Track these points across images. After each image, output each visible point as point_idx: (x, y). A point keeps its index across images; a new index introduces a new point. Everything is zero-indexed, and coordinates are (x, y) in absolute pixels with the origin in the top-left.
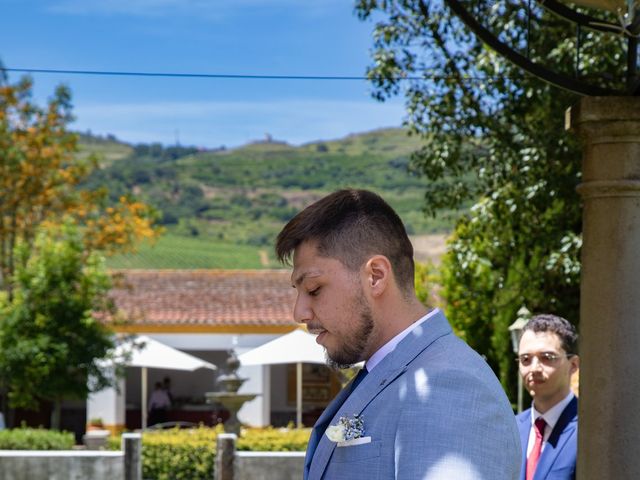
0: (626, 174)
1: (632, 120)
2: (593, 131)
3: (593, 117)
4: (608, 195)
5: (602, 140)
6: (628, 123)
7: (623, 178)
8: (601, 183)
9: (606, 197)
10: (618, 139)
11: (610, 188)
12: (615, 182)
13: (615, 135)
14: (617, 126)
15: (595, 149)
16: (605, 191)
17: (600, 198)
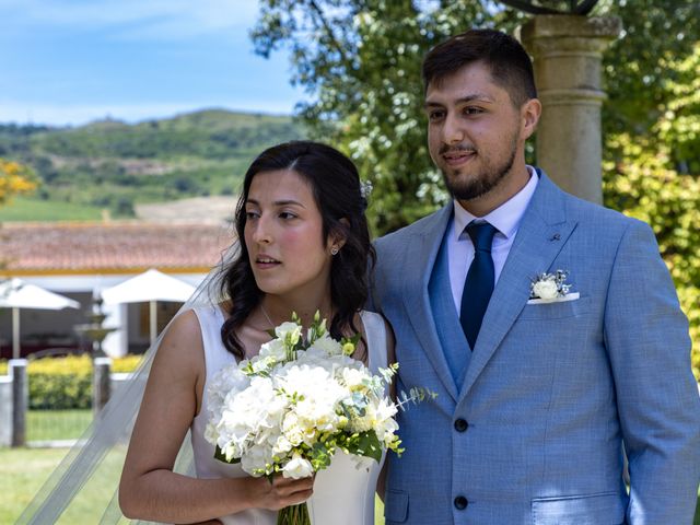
0: (577, 84)
1: (581, 36)
2: (545, 46)
3: (547, 33)
4: (561, 102)
5: (554, 54)
6: (578, 39)
7: (575, 88)
8: (554, 92)
9: (559, 105)
10: (568, 53)
11: (564, 96)
12: (567, 92)
13: (566, 49)
14: (568, 42)
15: (548, 63)
16: (558, 99)
17: (554, 106)
